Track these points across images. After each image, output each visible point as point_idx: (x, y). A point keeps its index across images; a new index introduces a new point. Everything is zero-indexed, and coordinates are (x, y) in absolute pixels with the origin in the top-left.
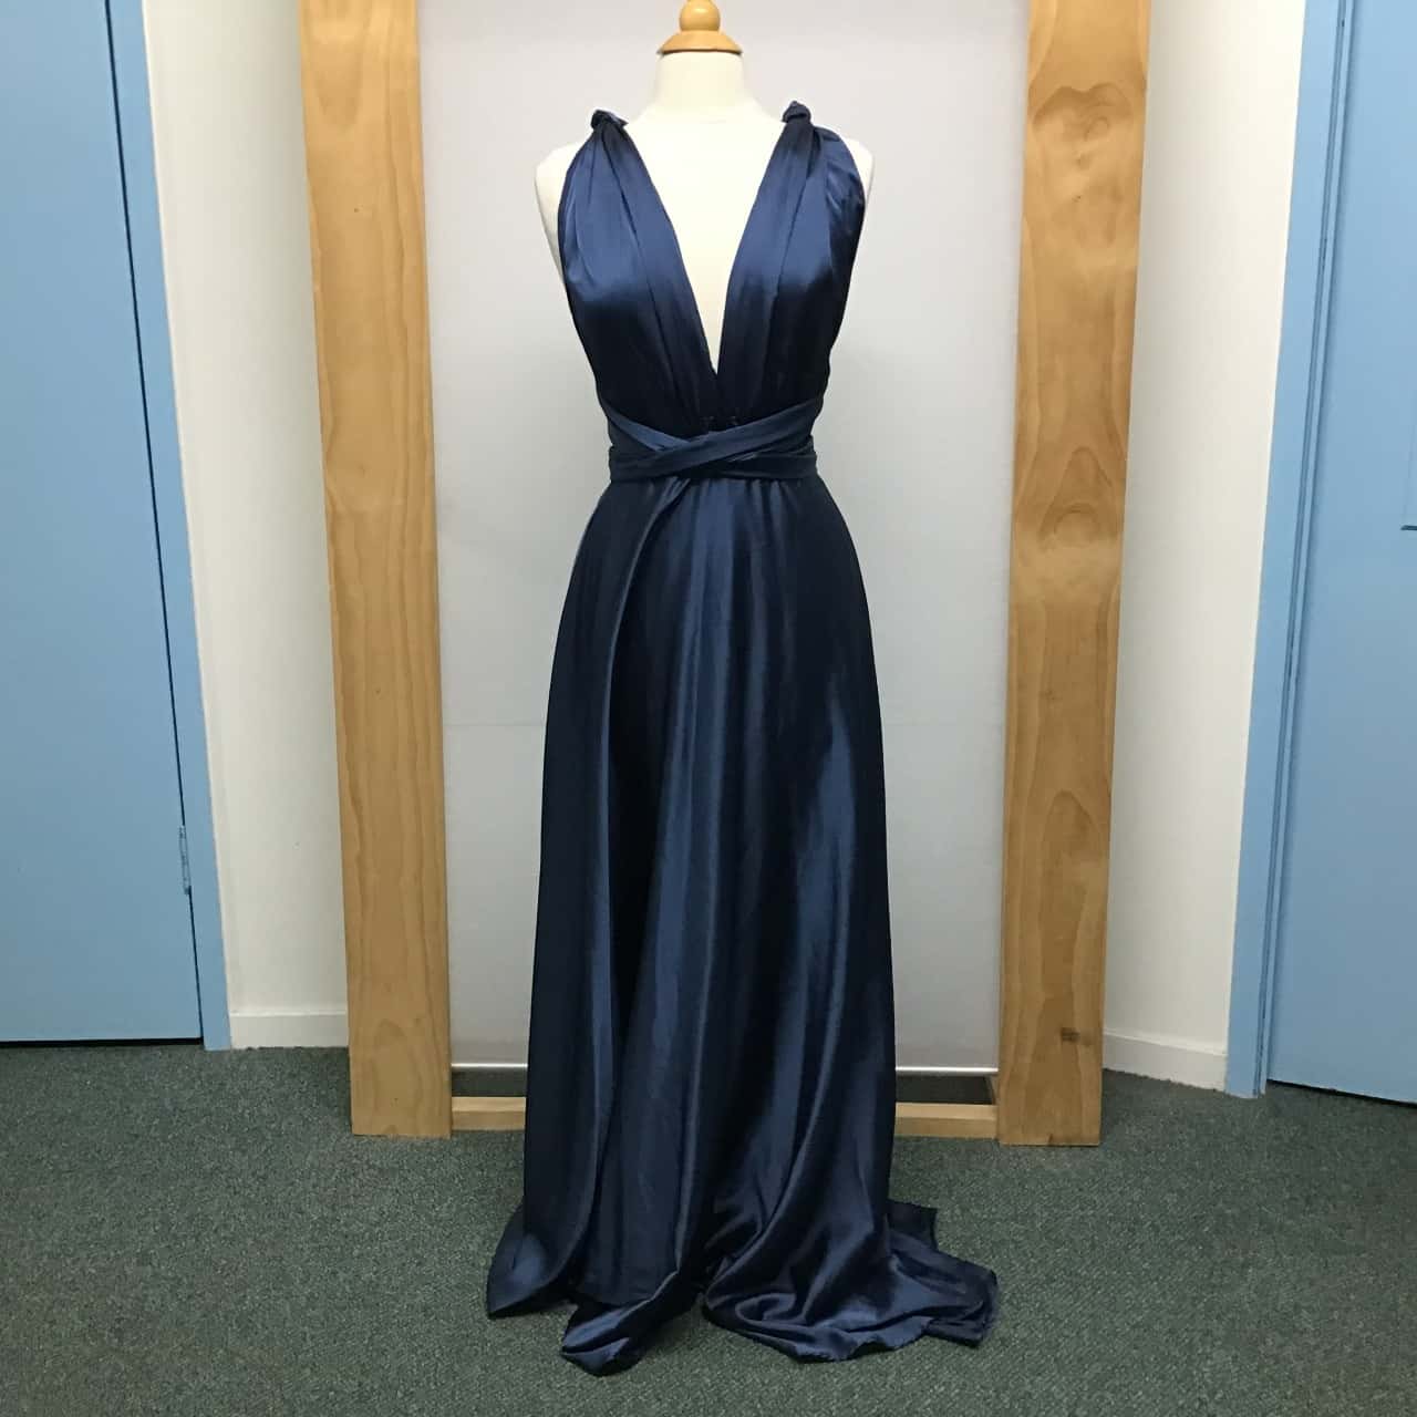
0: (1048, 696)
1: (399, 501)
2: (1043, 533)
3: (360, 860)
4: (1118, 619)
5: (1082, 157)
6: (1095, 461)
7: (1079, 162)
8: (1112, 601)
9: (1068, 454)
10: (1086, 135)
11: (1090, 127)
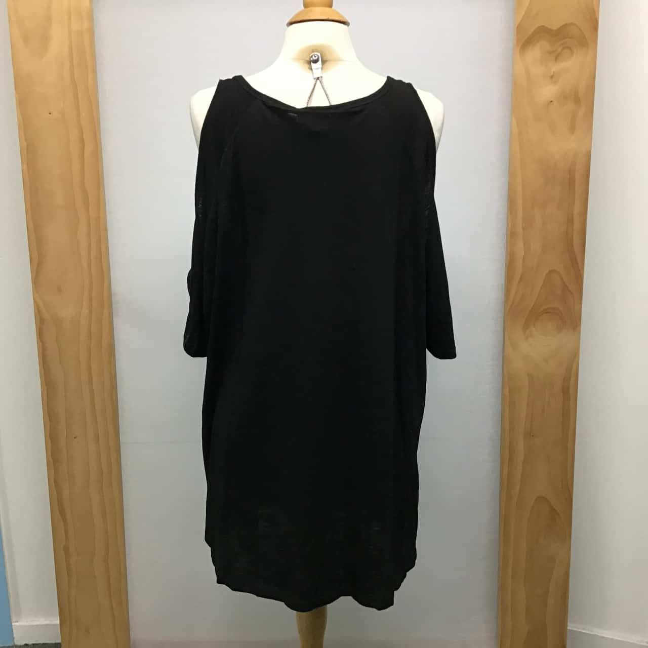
0: (529, 435)
1: (85, 311)
2: (526, 326)
3: (66, 549)
4: (577, 384)
5: (554, 72)
6: (562, 279)
7: (552, 77)
8: (573, 371)
9: (544, 275)
10: (556, 59)
11: (559, 55)
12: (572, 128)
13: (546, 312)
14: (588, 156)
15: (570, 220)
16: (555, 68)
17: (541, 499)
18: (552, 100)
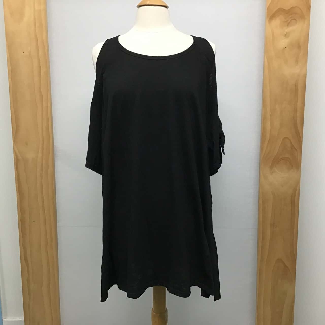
0: (273, 225)
1: (40, 155)
2: (271, 167)
3: (28, 280)
5: (287, 33)
6: (291, 142)
7: (286, 35)
8: (297, 192)
9: (281, 140)
10: (288, 25)
12: (297, 62)
13: (282, 159)
14: (305, 76)
15: (295, 111)
16: (287, 30)
17: (279, 260)
18: (286, 47)
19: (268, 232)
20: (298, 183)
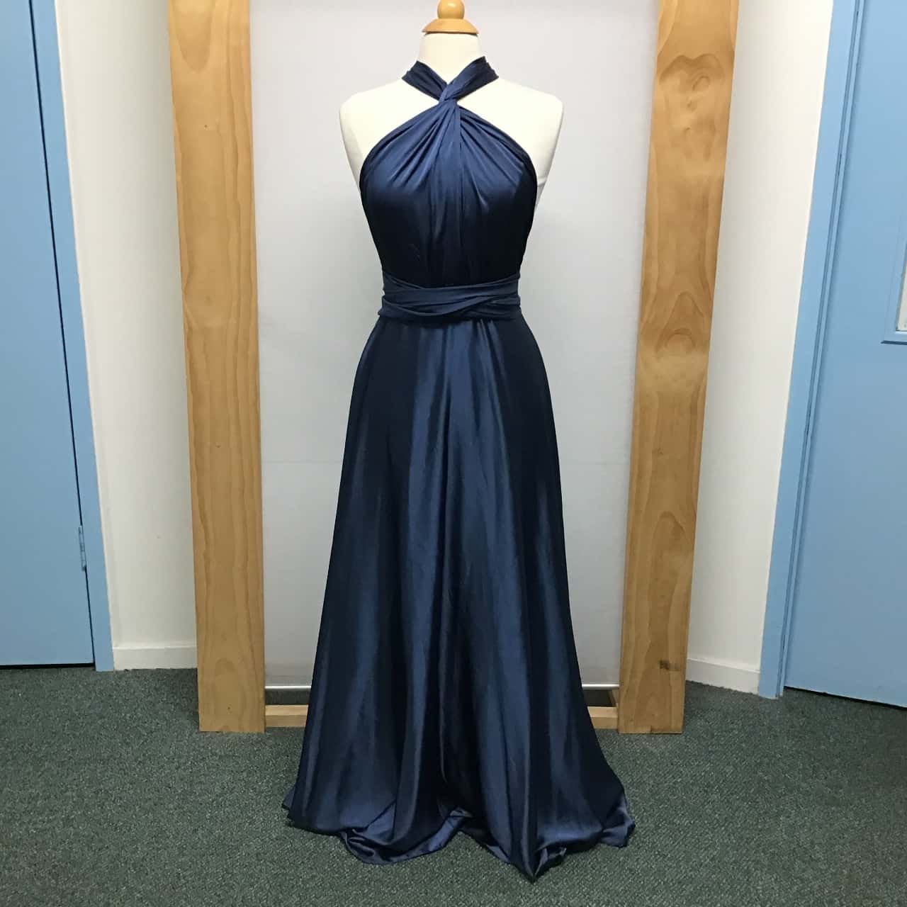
0: (657, 452)
1: (233, 321)
2: (658, 347)
5: (691, 102)
6: (693, 301)
7: (689, 106)
8: (701, 391)
9: (676, 296)
10: (694, 88)
11: (697, 83)
12: (707, 155)
13: (678, 332)
14: (722, 182)
15: (703, 244)
16: (692, 96)
17: (666, 515)
18: (689, 127)
19: (649, 464)
20: (703, 375)
